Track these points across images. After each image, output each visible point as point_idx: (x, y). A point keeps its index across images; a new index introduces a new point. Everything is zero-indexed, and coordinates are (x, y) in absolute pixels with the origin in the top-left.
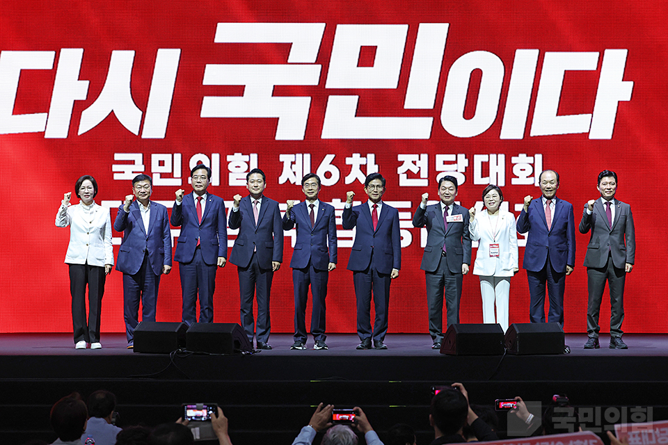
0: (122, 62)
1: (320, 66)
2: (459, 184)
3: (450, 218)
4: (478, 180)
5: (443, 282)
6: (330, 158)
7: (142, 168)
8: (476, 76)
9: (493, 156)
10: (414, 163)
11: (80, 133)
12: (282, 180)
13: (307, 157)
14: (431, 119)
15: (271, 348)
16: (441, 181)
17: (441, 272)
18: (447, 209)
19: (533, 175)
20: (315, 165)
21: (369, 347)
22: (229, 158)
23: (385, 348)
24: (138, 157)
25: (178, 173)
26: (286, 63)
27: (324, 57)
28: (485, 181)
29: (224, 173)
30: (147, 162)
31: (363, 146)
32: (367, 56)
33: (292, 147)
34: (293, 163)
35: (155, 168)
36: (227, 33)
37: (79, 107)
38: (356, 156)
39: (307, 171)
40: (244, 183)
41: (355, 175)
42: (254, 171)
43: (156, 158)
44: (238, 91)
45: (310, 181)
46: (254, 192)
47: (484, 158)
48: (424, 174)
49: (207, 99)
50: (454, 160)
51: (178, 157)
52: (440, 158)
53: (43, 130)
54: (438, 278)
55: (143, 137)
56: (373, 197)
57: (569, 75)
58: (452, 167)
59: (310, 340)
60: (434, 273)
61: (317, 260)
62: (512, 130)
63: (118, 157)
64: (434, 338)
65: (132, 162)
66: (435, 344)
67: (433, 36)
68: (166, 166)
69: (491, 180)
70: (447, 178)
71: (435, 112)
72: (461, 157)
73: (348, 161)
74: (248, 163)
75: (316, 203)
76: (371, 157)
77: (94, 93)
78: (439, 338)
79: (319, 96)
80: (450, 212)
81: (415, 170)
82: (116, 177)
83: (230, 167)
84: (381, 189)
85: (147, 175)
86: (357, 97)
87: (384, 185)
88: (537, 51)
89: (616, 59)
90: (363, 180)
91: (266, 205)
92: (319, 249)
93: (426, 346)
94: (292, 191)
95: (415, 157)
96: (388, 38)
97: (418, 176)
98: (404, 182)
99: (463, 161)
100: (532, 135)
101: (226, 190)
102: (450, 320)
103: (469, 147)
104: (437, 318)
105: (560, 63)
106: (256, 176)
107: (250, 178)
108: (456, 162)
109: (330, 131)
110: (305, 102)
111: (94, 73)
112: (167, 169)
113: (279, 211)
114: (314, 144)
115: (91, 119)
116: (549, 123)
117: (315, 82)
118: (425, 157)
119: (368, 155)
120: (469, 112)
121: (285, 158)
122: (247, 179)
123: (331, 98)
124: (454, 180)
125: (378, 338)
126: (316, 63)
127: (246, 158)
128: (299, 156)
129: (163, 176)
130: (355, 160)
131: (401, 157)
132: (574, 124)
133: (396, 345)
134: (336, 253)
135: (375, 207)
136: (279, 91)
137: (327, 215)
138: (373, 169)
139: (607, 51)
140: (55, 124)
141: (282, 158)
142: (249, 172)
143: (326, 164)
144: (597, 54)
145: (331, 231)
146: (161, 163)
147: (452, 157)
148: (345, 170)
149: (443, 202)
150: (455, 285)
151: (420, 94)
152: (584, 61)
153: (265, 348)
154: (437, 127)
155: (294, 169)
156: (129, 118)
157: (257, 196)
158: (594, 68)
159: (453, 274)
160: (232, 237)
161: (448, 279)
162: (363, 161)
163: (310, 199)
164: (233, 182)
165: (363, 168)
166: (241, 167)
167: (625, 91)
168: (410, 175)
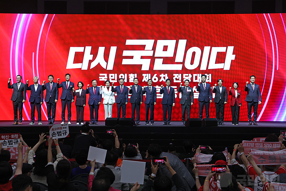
0: (101, 50)
1: (153, 51)
2: (190, 81)
3: (188, 91)
4: (194, 81)
5: (186, 107)
6: (155, 75)
7: (107, 78)
8: (194, 53)
9: (198, 74)
10: (178, 76)
11: (91, 68)
12: (143, 81)
13: (150, 75)
14: (182, 65)
15: (140, 125)
16: (185, 81)
17: (186, 104)
18: (187, 88)
19: (209, 79)
20: (152, 77)
21: (166, 124)
22: (129, 75)
23: (170, 125)
24: (106, 75)
25: (116, 79)
26: (144, 50)
27: (154, 49)
28: (196, 81)
29: (128, 79)
30: (108, 76)
31: (164, 72)
32: (165, 48)
33: (146, 72)
34: (146, 76)
35: (110, 77)
36: (129, 42)
37: (90, 62)
38: (162, 74)
39: (150, 78)
40: (133, 81)
41: (162, 79)
42: (136, 78)
43: (110, 75)
44: (132, 57)
45: (150, 81)
46: (135, 84)
47: (196, 75)
48: (180, 79)
49: (123, 60)
50: (188, 75)
51: (116, 75)
52: (184, 75)
53: (81, 68)
54: (185, 106)
55: (107, 69)
56: (168, 85)
57: (218, 53)
58: (187, 77)
59: (150, 123)
60: (184, 105)
61: (152, 102)
62: (203, 68)
63: (100, 75)
64: (183, 122)
65: (104, 76)
66: (184, 123)
67: (183, 43)
68: (113, 77)
69: (198, 81)
70: (187, 80)
71: (183, 63)
72: (190, 75)
73: (160, 76)
74: (134, 76)
75: (151, 87)
76: (166, 75)
77: (94, 58)
78: (185, 122)
79: (153, 59)
80: (188, 89)
81: (178, 78)
82: (100, 80)
83: (130, 77)
84: (170, 83)
85: (108, 79)
86: (163, 59)
87: (170, 82)
88: (210, 47)
89: (231, 49)
90: (164, 81)
91: (139, 87)
92: (152, 99)
93: (181, 124)
94: (146, 83)
95: (178, 75)
96: (171, 44)
97: (178, 80)
98: (175, 81)
99: (190, 76)
100: (208, 69)
101: (128, 83)
102: (187, 117)
103: (192, 72)
104: (184, 117)
105: (216, 50)
106: (136, 80)
107: (135, 80)
108: (189, 76)
109: (155, 68)
110: (149, 60)
111: (94, 53)
112: (113, 78)
113: (142, 89)
114: (151, 71)
115: (93, 65)
116: (213, 66)
117: (152, 55)
118: (180, 75)
119: (166, 74)
120: (192, 63)
121: (144, 75)
122: (134, 80)
123: (156, 59)
124: (188, 81)
125: (169, 122)
126: (152, 50)
127: (134, 75)
128: (148, 74)
129: (112, 79)
130: (162, 76)
131: (174, 75)
132: (220, 66)
133: (173, 124)
134: (156, 100)
135: (168, 88)
136: (142, 57)
137: (154, 90)
138: (167, 78)
139: (228, 47)
140: (84, 66)
141: (143, 75)
142: (134, 79)
143: (155, 76)
144: (226, 48)
145: (155, 94)
146: (112, 76)
147: (187, 75)
148: (160, 78)
149: (186, 86)
150: (189, 108)
151: (179, 58)
152: (222, 49)
153: (139, 124)
154: (184, 67)
155: (146, 78)
156: (103, 65)
157: (136, 85)
158: (225, 51)
159: (189, 105)
160: (130, 96)
161: (187, 107)
162: (164, 76)
163: (150, 86)
164: (130, 81)
165: (164, 78)
166: (132, 77)
167: (233, 57)
168: (176, 79)
